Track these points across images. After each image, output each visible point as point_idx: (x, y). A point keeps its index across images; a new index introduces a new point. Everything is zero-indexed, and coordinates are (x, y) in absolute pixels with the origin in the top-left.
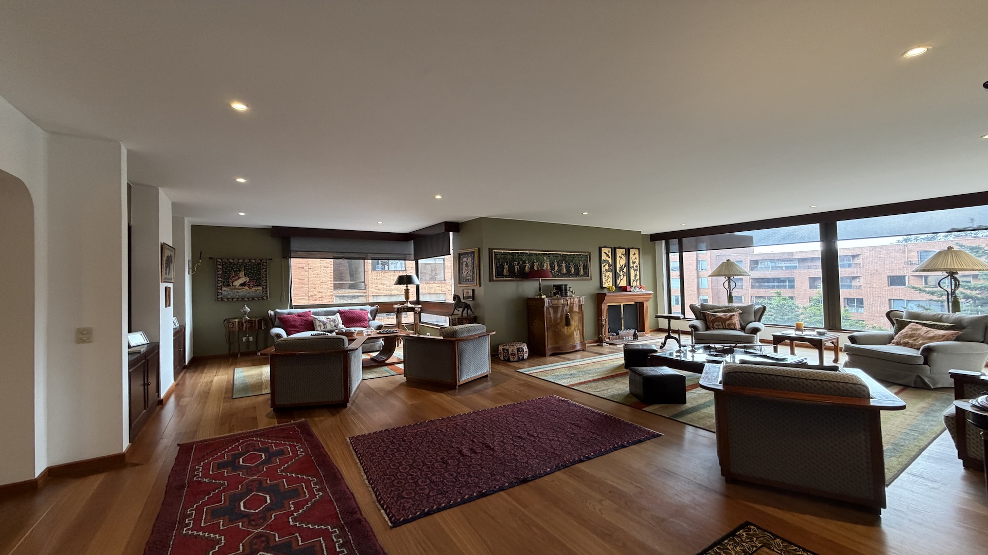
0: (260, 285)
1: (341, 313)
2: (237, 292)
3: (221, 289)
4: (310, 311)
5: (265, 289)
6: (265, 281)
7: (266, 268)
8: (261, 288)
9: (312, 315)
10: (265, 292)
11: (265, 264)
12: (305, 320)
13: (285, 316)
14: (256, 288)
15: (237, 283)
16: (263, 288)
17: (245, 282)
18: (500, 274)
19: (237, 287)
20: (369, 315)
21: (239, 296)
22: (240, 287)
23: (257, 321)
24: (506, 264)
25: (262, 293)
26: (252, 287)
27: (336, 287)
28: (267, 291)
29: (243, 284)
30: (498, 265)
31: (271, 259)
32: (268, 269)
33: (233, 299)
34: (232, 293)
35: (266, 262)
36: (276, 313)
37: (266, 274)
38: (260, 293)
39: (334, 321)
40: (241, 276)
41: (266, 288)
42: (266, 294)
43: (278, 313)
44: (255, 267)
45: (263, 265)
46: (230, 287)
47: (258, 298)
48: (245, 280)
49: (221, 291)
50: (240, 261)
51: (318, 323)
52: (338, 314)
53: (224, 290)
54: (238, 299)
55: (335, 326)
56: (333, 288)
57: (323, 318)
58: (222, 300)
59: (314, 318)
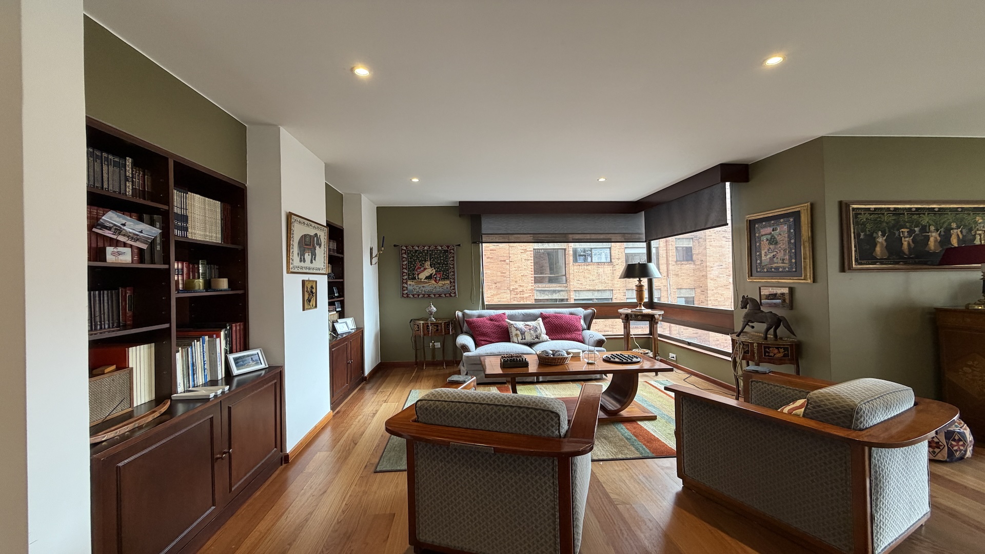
0: (447, 278)
1: (544, 318)
2: (423, 287)
3: (406, 283)
4: (504, 314)
5: (452, 283)
6: (452, 273)
7: (453, 257)
8: (449, 282)
9: (507, 320)
10: (452, 287)
11: (452, 251)
12: (499, 326)
13: (475, 319)
14: (443, 283)
15: (423, 276)
16: (451, 282)
17: (431, 274)
18: (867, 256)
19: (422, 281)
20: (582, 322)
21: (425, 291)
22: (426, 281)
23: (443, 324)
24: (880, 233)
25: (449, 288)
26: (439, 280)
27: (537, 281)
28: (454, 286)
29: (429, 277)
30: (862, 237)
31: (459, 245)
32: (455, 258)
33: (419, 295)
34: (418, 288)
35: (453, 249)
36: (464, 314)
37: (453, 265)
38: (447, 288)
39: (535, 329)
40: (427, 267)
41: (454, 282)
42: (454, 289)
43: (467, 314)
44: (442, 255)
45: (450, 253)
46: (415, 281)
47: (445, 295)
48: (431, 273)
49: (406, 286)
50: (425, 248)
51: (513, 332)
52: (540, 319)
53: (410, 285)
54: (424, 295)
55: (537, 337)
56: (533, 282)
57: (520, 325)
58: (407, 297)
59: (509, 323)
